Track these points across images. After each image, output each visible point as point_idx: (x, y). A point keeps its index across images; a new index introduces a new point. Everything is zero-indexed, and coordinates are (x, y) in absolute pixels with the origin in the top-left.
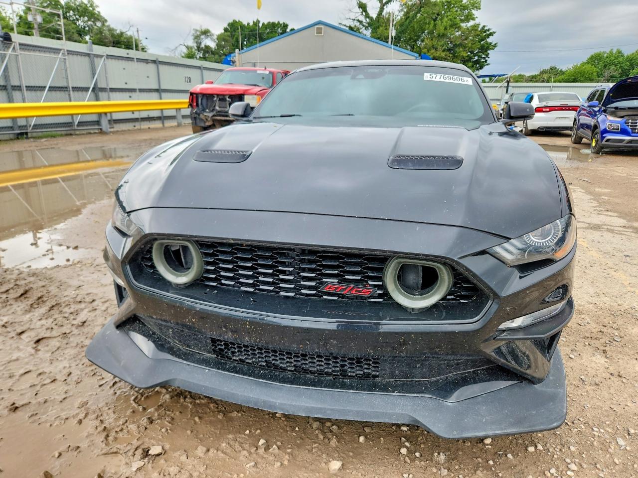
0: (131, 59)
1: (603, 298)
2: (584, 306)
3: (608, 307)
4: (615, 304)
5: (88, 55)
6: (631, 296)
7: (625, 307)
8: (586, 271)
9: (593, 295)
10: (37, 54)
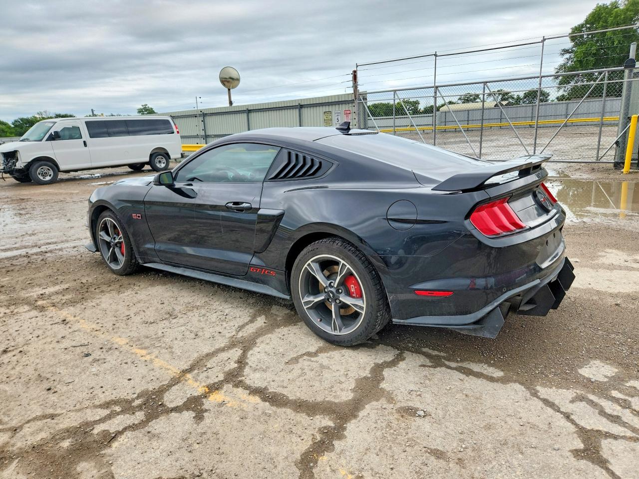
1: (94, 304)
2: (103, 296)
3: (89, 301)
4: (85, 304)
6: (76, 313)
7: (78, 305)
8: (115, 319)
9: (101, 303)
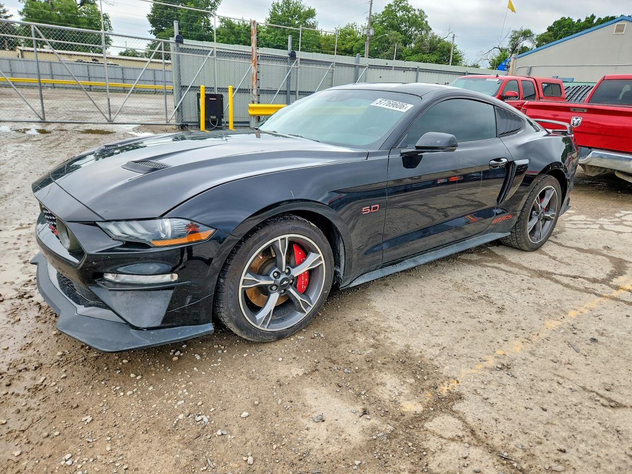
0: (390, 68)
5: (355, 66)
10: (314, 66)
